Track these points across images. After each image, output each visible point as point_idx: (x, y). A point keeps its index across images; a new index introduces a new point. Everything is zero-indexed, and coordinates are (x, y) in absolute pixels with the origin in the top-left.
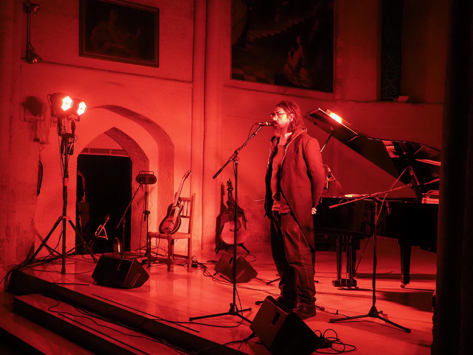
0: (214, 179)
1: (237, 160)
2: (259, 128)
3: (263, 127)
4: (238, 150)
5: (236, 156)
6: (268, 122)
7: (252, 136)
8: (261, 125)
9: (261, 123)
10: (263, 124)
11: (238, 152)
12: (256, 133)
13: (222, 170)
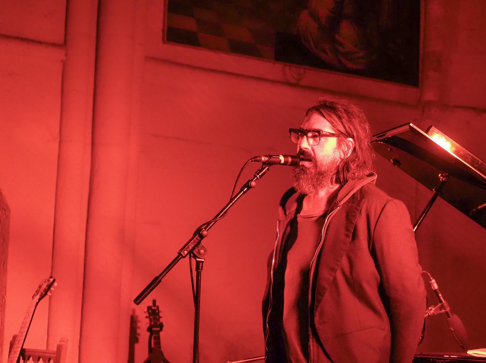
0: (138, 304)
1: (199, 253)
2: (261, 171)
3: (271, 167)
4: (205, 228)
5: (199, 243)
6: (284, 156)
7: (242, 190)
8: (265, 163)
9: (266, 156)
10: (272, 160)
11: (205, 233)
12: (253, 184)
13: (160, 281)
